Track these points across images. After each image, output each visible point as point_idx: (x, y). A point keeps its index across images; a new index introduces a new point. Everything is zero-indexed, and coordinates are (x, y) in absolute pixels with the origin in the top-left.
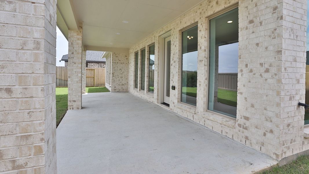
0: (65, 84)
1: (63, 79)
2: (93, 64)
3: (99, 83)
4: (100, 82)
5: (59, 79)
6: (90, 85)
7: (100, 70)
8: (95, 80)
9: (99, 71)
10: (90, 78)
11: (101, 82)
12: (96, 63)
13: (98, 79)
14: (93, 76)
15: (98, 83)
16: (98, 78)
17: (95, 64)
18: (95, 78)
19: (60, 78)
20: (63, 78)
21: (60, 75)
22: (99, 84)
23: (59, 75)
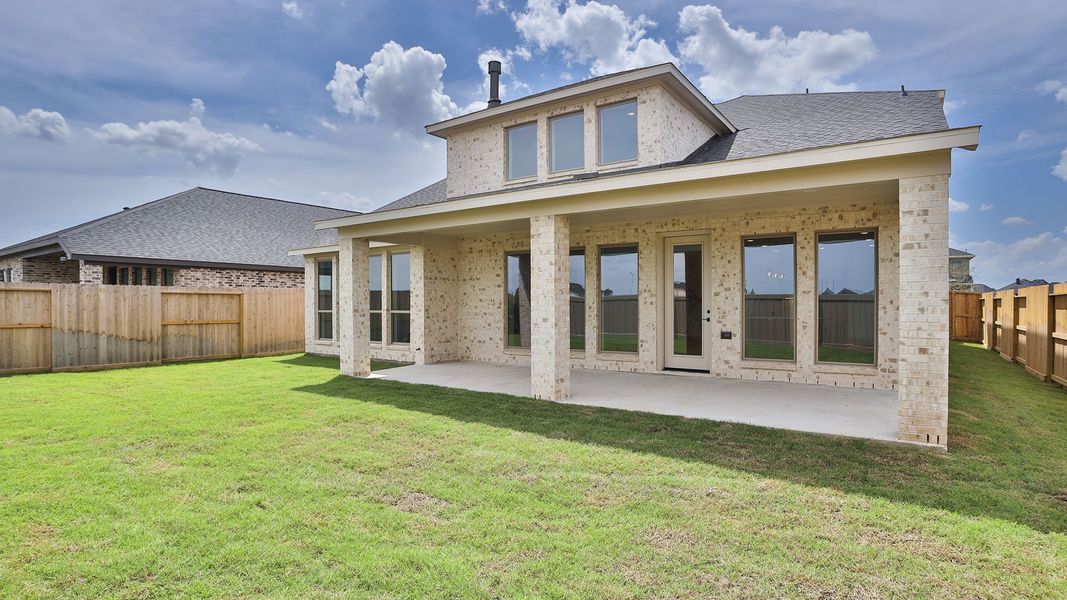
0: (135, 355)
1: (127, 336)
2: (199, 274)
3: (259, 342)
4: (262, 340)
5: (110, 336)
6: (225, 350)
7: (259, 297)
8: (245, 333)
9: (256, 299)
10: (224, 327)
11: (264, 339)
12: (212, 269)
13: (255, 327)
14: (235, 318)
15: (254, 341)
16: (253, 324)
17: (209, 274)
18: (245, 323)
19: (112, 331)
20: (125, 332)
21: (113, 321)
22: (259, 346)
23: (109, 320)
